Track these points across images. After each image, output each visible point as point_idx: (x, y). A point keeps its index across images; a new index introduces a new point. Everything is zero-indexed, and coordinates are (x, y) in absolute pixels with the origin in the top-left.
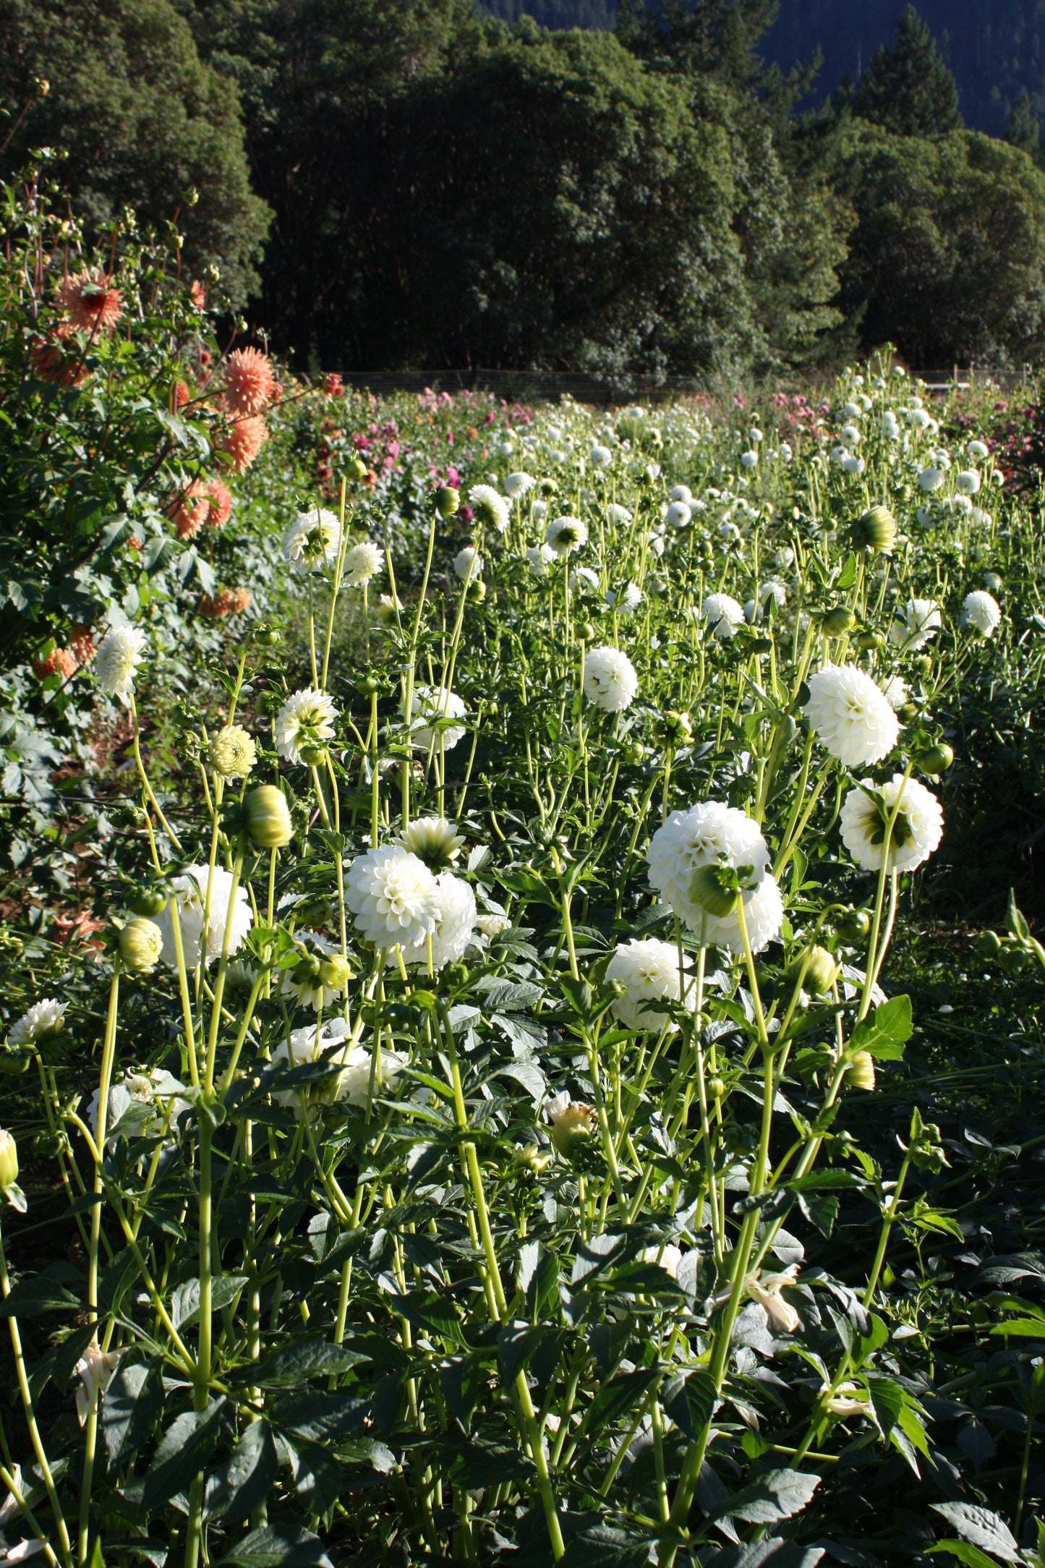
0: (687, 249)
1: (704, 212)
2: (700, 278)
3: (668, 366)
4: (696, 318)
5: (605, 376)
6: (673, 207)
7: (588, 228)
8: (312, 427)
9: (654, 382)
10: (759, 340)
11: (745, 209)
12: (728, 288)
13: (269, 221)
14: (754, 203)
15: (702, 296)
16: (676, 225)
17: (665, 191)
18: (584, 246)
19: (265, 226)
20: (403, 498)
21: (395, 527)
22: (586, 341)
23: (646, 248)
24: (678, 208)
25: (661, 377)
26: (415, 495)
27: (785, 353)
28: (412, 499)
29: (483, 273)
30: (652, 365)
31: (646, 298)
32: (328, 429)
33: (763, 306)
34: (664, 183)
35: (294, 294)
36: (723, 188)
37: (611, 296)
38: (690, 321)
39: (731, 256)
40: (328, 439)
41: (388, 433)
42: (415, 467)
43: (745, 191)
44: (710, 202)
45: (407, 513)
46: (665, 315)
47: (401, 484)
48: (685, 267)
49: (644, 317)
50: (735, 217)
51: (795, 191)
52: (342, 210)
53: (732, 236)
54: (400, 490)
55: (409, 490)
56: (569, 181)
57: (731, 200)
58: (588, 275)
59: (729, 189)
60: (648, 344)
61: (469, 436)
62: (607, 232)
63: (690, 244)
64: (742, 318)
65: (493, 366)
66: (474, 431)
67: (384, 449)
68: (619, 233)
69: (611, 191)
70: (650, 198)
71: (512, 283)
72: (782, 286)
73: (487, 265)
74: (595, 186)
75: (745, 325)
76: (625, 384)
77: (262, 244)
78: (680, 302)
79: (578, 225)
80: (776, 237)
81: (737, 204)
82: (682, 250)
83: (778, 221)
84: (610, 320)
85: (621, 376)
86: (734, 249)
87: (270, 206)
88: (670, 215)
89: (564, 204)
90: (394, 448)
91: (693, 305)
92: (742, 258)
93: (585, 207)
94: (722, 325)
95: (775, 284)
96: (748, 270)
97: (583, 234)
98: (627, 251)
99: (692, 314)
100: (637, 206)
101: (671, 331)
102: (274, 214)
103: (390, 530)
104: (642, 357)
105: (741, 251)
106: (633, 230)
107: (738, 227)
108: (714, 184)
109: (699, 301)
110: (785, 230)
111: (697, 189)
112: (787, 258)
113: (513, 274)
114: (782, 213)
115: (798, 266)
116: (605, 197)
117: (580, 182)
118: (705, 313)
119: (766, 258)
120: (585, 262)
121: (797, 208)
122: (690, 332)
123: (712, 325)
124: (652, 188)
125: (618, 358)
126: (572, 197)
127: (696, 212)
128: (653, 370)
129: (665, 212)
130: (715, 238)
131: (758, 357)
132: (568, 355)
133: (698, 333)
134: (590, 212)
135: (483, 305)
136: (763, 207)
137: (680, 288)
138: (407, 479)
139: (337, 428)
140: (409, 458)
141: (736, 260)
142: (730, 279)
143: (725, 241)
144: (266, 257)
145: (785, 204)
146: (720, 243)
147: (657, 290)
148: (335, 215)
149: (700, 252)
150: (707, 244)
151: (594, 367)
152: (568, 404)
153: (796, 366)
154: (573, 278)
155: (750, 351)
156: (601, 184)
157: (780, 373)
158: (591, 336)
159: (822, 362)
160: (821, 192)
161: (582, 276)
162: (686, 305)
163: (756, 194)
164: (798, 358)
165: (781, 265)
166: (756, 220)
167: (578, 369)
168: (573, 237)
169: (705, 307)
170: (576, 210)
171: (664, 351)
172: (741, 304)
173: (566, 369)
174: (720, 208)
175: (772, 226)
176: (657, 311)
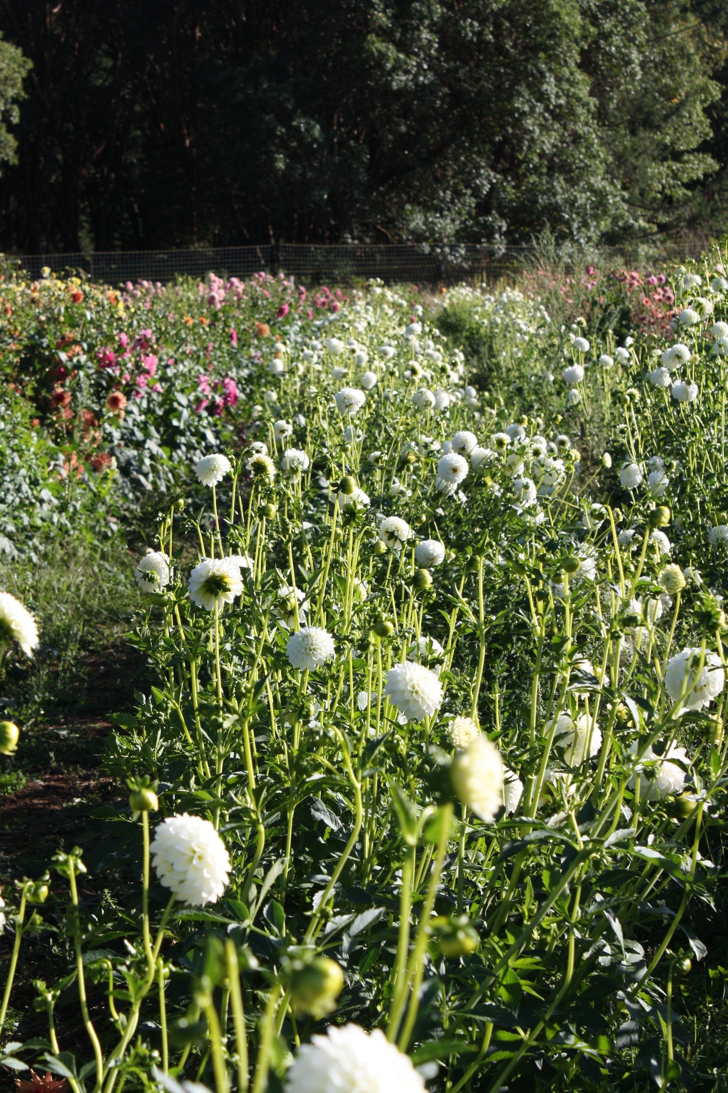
0: (526, 94)
1: (545, 49)
2: (543, 127)
3: (507, 234)
4: (540, 175)
5: (433, 248)
6: (509, 44)
7: (407, 72)
8: (45, 342)
9: (491, 253)
10: (616, 198)
11: (596, 42)
12: (577, 138)
13: (24, 74)
14: (607, 36)
15: (547, 148)
16: (512, 64)
17: (498, 26)
18: (402, 92)
19: (19, 78)
20: (163, 422)
21: (152, 457)
22: (408, 207)
23: (478, 94)
24: (514, 46)
25: (500, 247)
26: (179, 419)
27: (650, 213)
28: (175, 423)
29: (281, 130)
30: (489, 232)
31: (479, 154)
32: (65, 343)
33: (620, 158)
34: (497, 15)
35: (59, 157)
36: (567, 19)
37: (438, 152)
38: (533, 179)
39: (579, 100)
40: (63, 356)
41: (143, 343)
42: (178, 383)
43: (595, 21)
44: (552, 36)
45: (170, 441)
46: (504, 172)
47: (161, 405)
48: (523, 114)
49: (479, 175)
50: (582, 53)
51: (655, 19)
52: (115, 58)
53: (579, 76)
54: (160, 412)
55: (171, 411)
56: (382, 18)
57: (577, 32)
58: (409, 128)
59: (574, 21)
60: (484, 207)
61: (258, 335)
62: (430, 75)
63: (529, 86)
64: (594, 174)
65: (300, 240)
66: (266, 327)
67: (137, 366)
68: (444, 77)
69: (432, 28)
70: (480, 34)
71: (315, 140)
72: (642, 134)
73: (286, 118)
74: (415, 22)
75: (598, 182)
76: (458, 256)
77: (15, 101)
78: (521, 157)
79: (395, 69)
80: (633, 75)
81: (584, 38)
82: (519, 94)
83: (635, 56)
84: (437, 180)
85: (453, 248)
86: (583, 91)
87: (25, 54)
88: (506, 54)
89: (377, 45)
90: (151, 362)
91: (536, 159)
92: (593, 102)
93: (402, 46)
94: (572, 182)
95: (633, 133)
96: (601, 115)
97: (400, 80)
98: (456, 97)
99: (536, 170)
100: (465, 45)
101: (510, 192)
102: (30, 65)
103: (147, 462)
104: (478, 223)
105: (592, 94)
106: (461, 74)
107: (587, 64)
108: (556, 15)
109: (542, 155)
110: (643, 65)
111: (537, 22)
112: (648, 99)
113: (317, 130)
114: (639, 48)
115: (660, 107)
116: (425, 35)
117: (395, 18)
118: (551, 168)
119: (622, 101)
120: (406, 113)
121: (657, 39)
122: (533, 190)
123: (560, 183)
124: (482, 22)
125: (447, 226)
126: (385, 34)
127: (535, 49)
128: (490, 237)
129: (500, 50)
130: (559, 80)
131: (615, 220)
132: (390, 222)
133: (543, 193)
134: (408, 53)
135: (281, 165)
136: (617, 40)
137: (520, 140)
138: (168, 399)
139: (76, 342)
140: (170, 372)
141: (585, 105)
142: (581, 129)
143: (572, 83)
144: (22, 117)
145: (642, 37)
146: (566, 86)
147: (492, 142)
148: (108, 63)
149: (542, 97)
150: (550, 86)
151: (419, 237)
152: (378, 290)
153: (662, 228)
154: (391, 131)
155: (605, 212)
156: (421, 18)
157: (645, 236)
158: (415, 201)
159: (693, 222)
160: (685, 19)
161: (403, 129)
162: (527, 161)
163: (607, 25)
164: (663, 218)
165: (639, 109)
166: (609, 56)
167: (401, 241)
168: (388, 84)
169: (551, 161)
170: (392, 51)
171: (503, 216)
172: (594, 157)
173: (387, 241)
174: (565, 41)
175: (629, 62)
176: (494, 168)
